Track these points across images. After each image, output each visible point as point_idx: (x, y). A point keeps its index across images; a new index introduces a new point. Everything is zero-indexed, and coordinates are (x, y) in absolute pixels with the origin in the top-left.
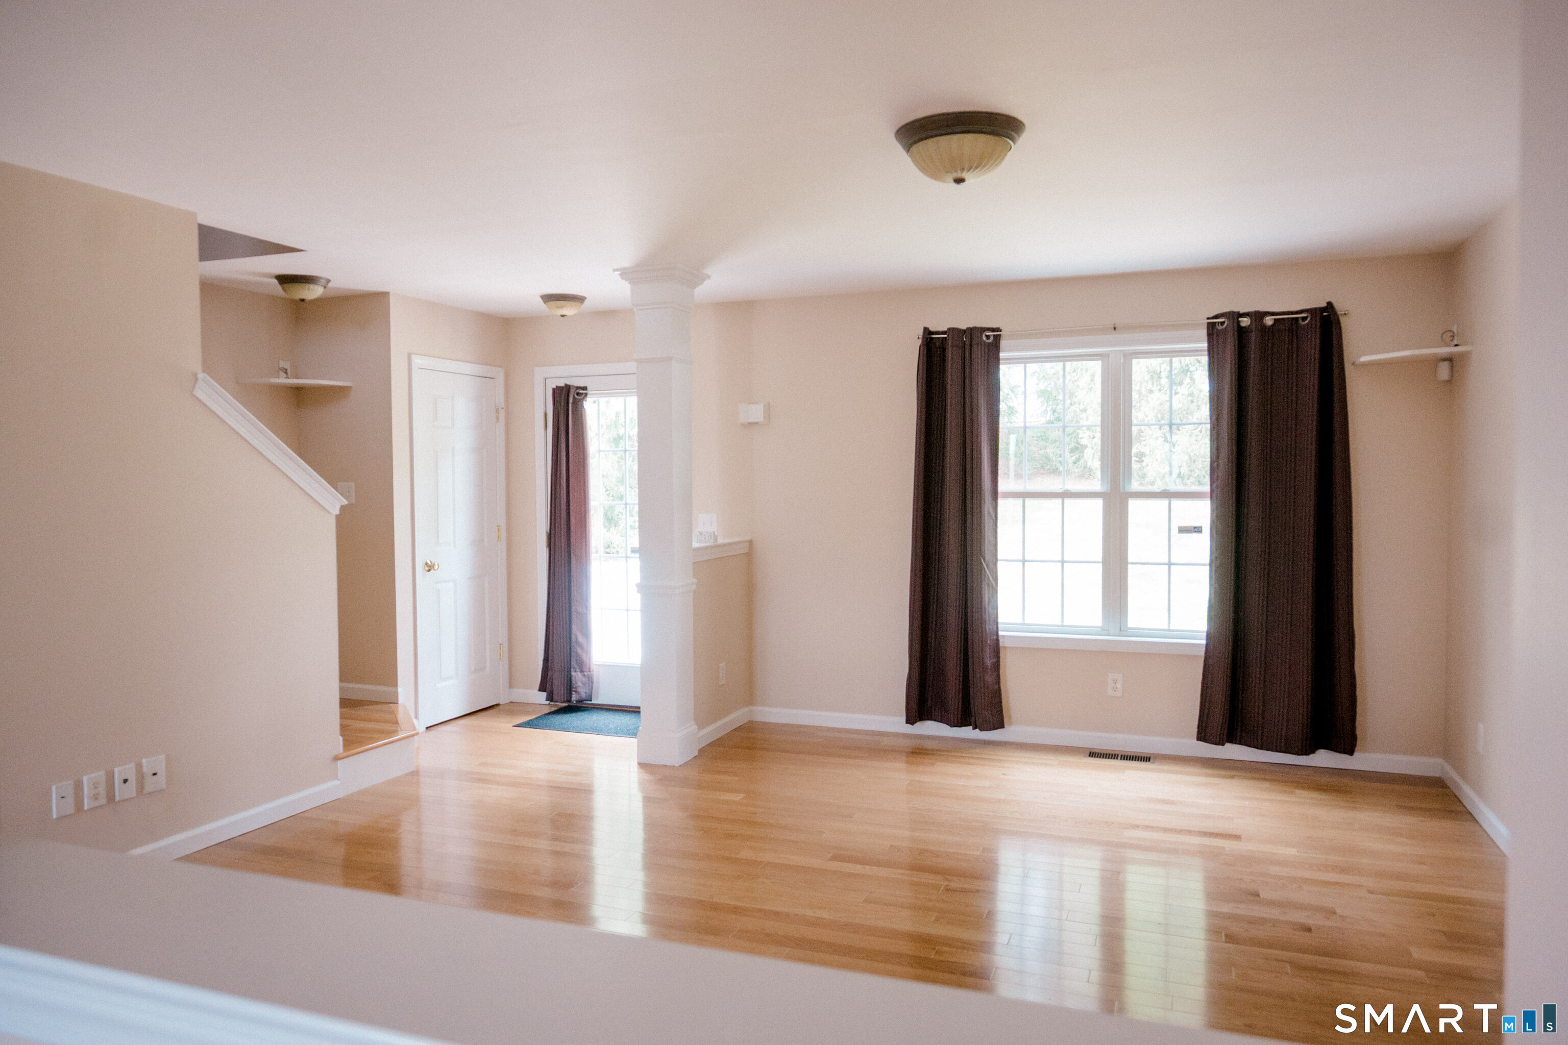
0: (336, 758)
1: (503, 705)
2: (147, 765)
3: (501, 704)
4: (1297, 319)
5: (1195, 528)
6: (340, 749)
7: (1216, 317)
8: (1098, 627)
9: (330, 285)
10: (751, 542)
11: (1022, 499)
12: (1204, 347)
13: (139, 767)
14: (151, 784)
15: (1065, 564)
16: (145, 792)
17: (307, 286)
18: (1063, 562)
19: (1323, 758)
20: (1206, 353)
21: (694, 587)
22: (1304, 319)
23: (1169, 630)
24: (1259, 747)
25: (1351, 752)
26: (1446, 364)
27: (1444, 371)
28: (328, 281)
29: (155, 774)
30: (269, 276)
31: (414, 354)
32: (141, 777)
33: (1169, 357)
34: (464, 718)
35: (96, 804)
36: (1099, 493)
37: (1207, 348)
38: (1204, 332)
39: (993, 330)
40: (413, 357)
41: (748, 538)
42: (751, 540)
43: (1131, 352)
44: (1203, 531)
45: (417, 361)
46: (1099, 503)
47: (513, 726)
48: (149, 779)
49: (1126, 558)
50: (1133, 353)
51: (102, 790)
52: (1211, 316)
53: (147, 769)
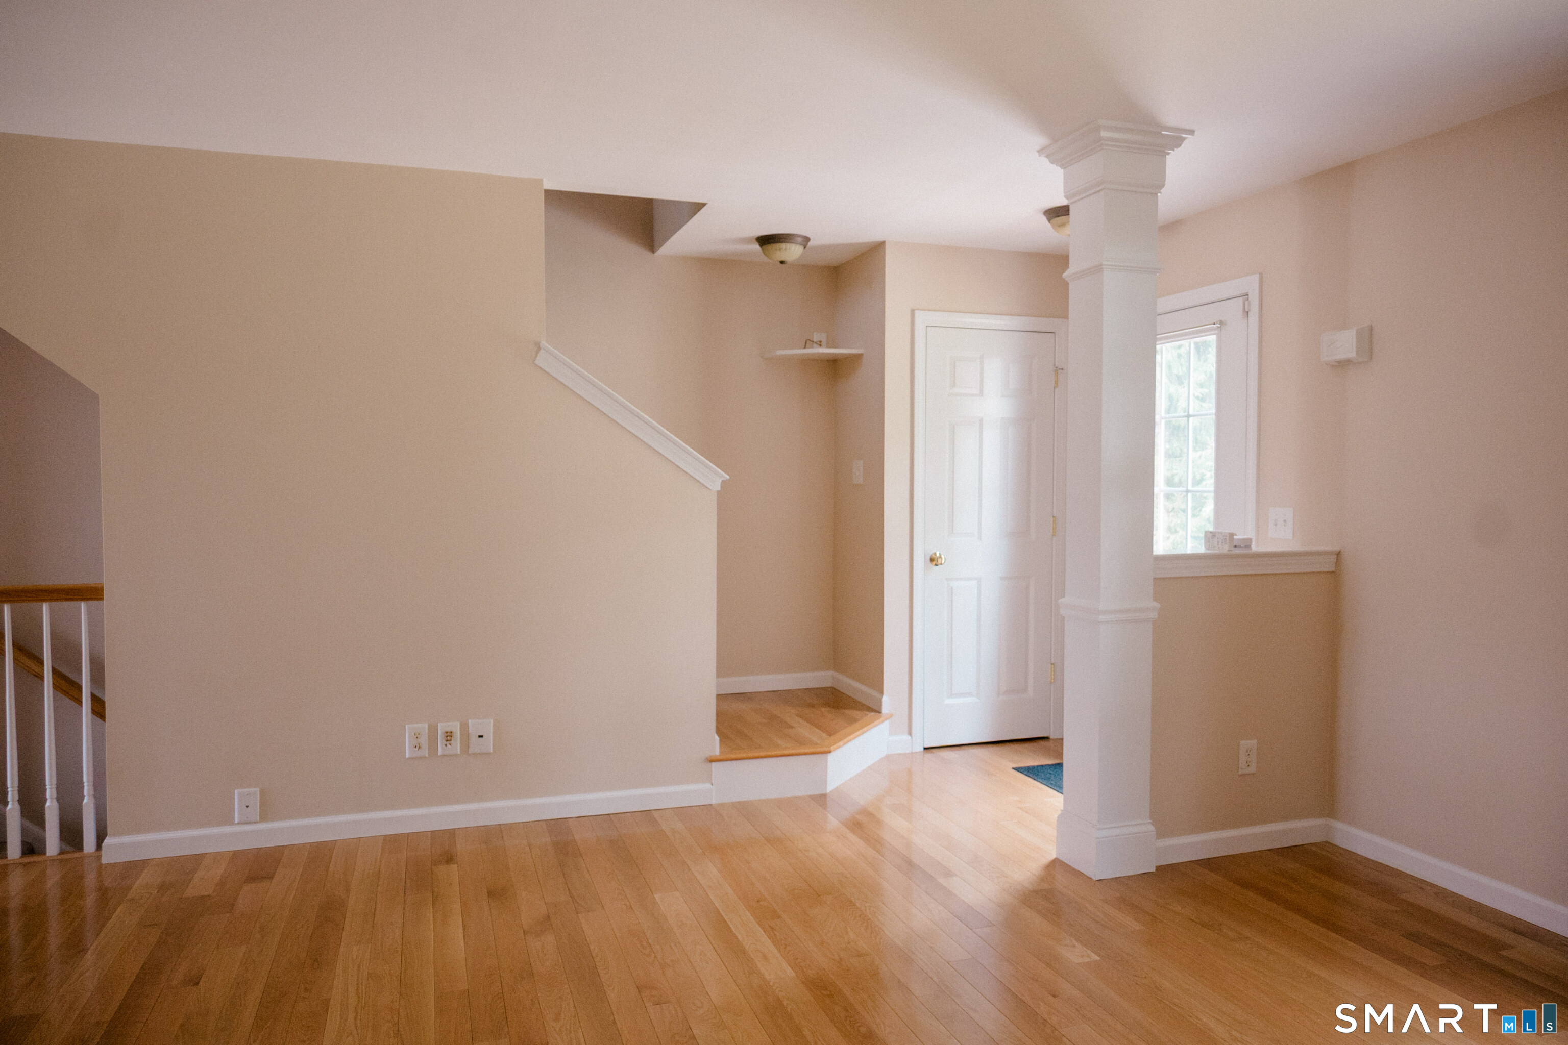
0: (712, 760)
1: (1053, 740)
2: (474, 726)
3: (1051, 737)
6: (717, 751)
9: (810, 244)
10: (1339, 554)
13: (464, 727)
14: (476, 746)
16: (471, 750)
17: (778, 246)
21: (1154, 615)
28: (807, 239)
29: (481, 736)
30: (747, 241)
31: (917, 310)
32: (466, 735)
34: (984, 746)
35: (419, 753)
40: (917, 313)
41: (1336, 548)
42: (1340, 552)
45: (921, 318)
47: (1013, 768)
48: (474, 739)
51: (424, 740)
53: (473, 731)
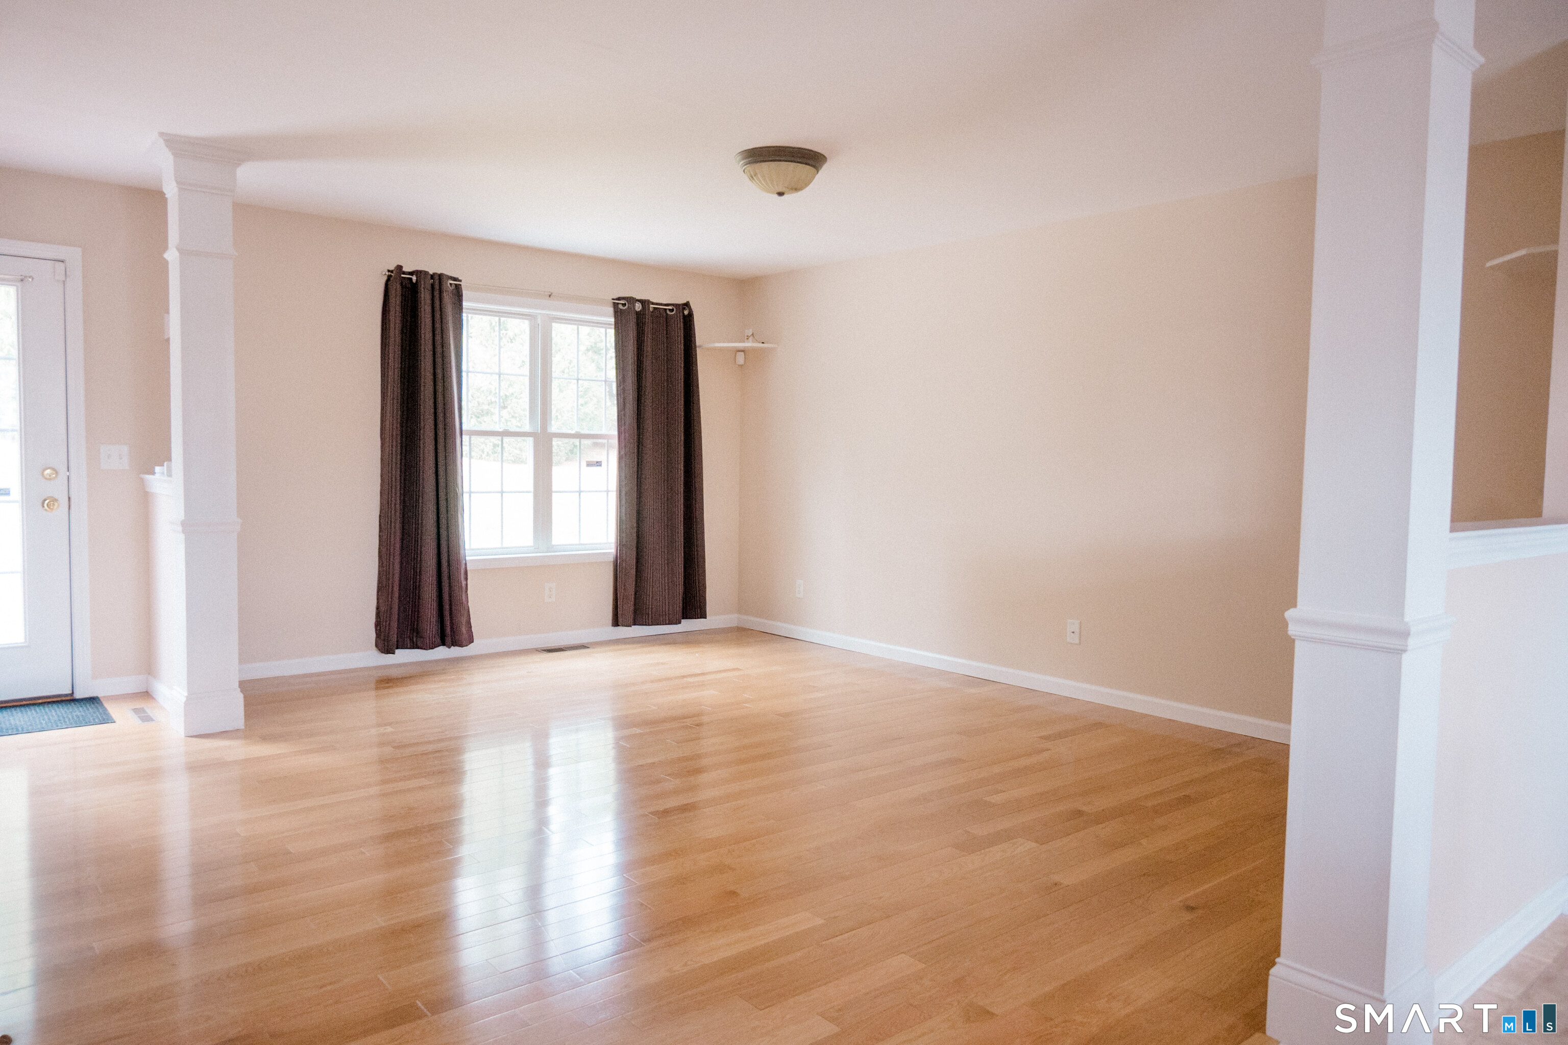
4: (666, 309)
5: (597, 462)
7: (619, 299)
8: (531, 547)
11: (468, 436)
12: (611, 322)
15: (504, 494)
18: (502, 492)
19: (687, 625)
20: (613, 326)
22: (672, 310)
23: (580, 544)
24: (650, 624)
25: (703, 616)
26: (742, 353)
27: (740, 358)
33: (576, 324)
36: (529, 433)
37: (613, 323)
38: (611, 310)
39: (455, 279)
43: (553, 316)
44: (602, 465)
46: (530, 441)
49: (551, 489)
50: (555, 318)
52: (615, 298)
